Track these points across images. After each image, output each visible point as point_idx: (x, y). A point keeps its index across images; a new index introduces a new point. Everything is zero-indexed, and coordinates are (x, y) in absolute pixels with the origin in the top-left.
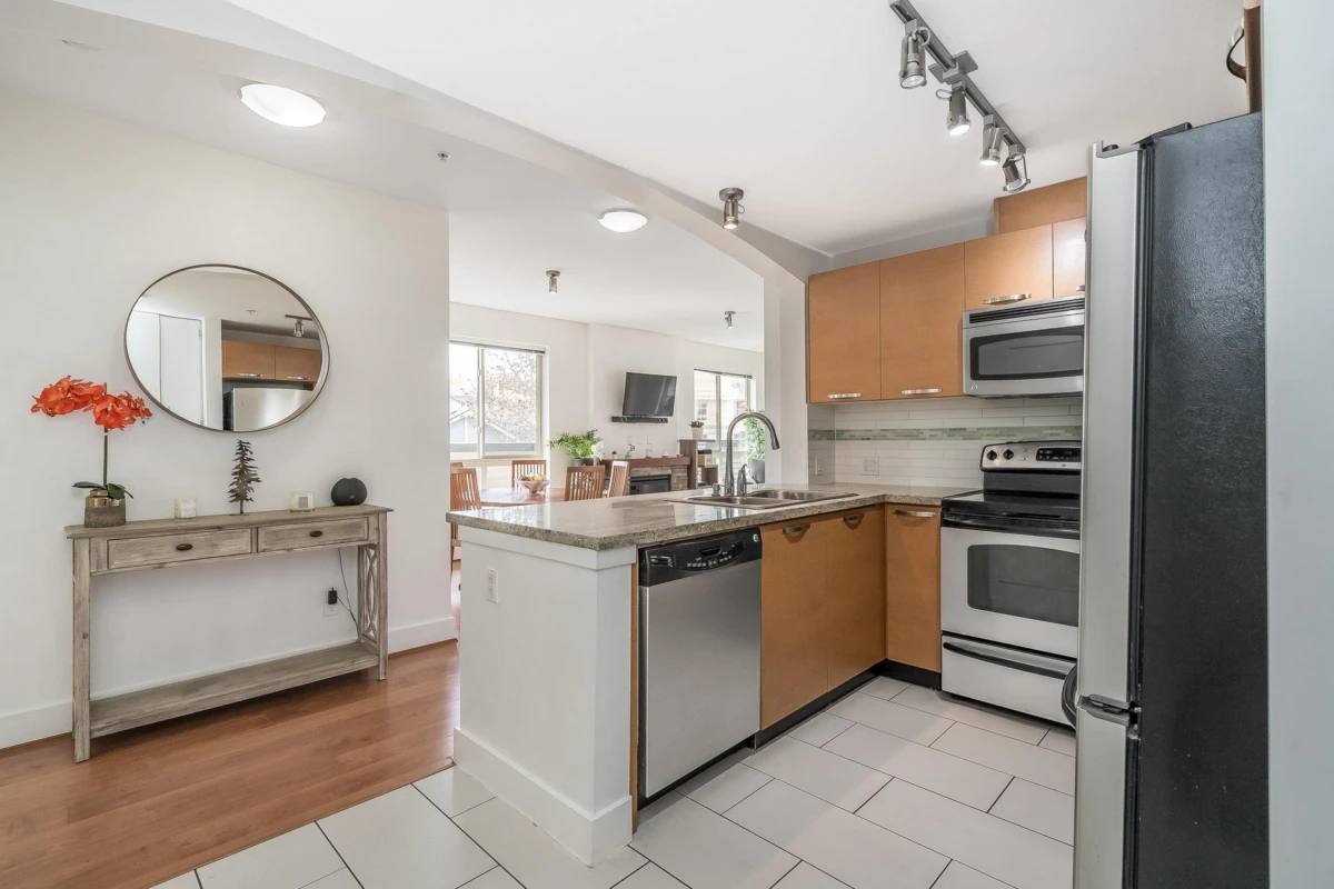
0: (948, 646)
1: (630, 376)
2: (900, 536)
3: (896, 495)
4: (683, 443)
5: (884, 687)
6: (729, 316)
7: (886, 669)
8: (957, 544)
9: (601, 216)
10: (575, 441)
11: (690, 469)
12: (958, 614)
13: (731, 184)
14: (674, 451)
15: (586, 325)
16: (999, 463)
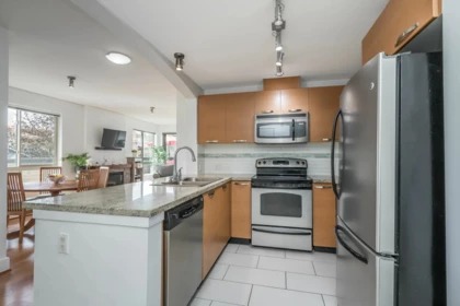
0: (254, 230)
1: (105, 130)
2: (236, 192)
3: (235, 178)
4: (128, 158)
5: (232, 248)
6: (152, 109)
7: (232, 241)
8: (257, 193)
9: (108, 54)
10: (76, 158)
11: (131, 169)
12: (258, 218)
13: (180, 51)
14: (124, 162)
15: (83, 106)
16: (262, 165)
